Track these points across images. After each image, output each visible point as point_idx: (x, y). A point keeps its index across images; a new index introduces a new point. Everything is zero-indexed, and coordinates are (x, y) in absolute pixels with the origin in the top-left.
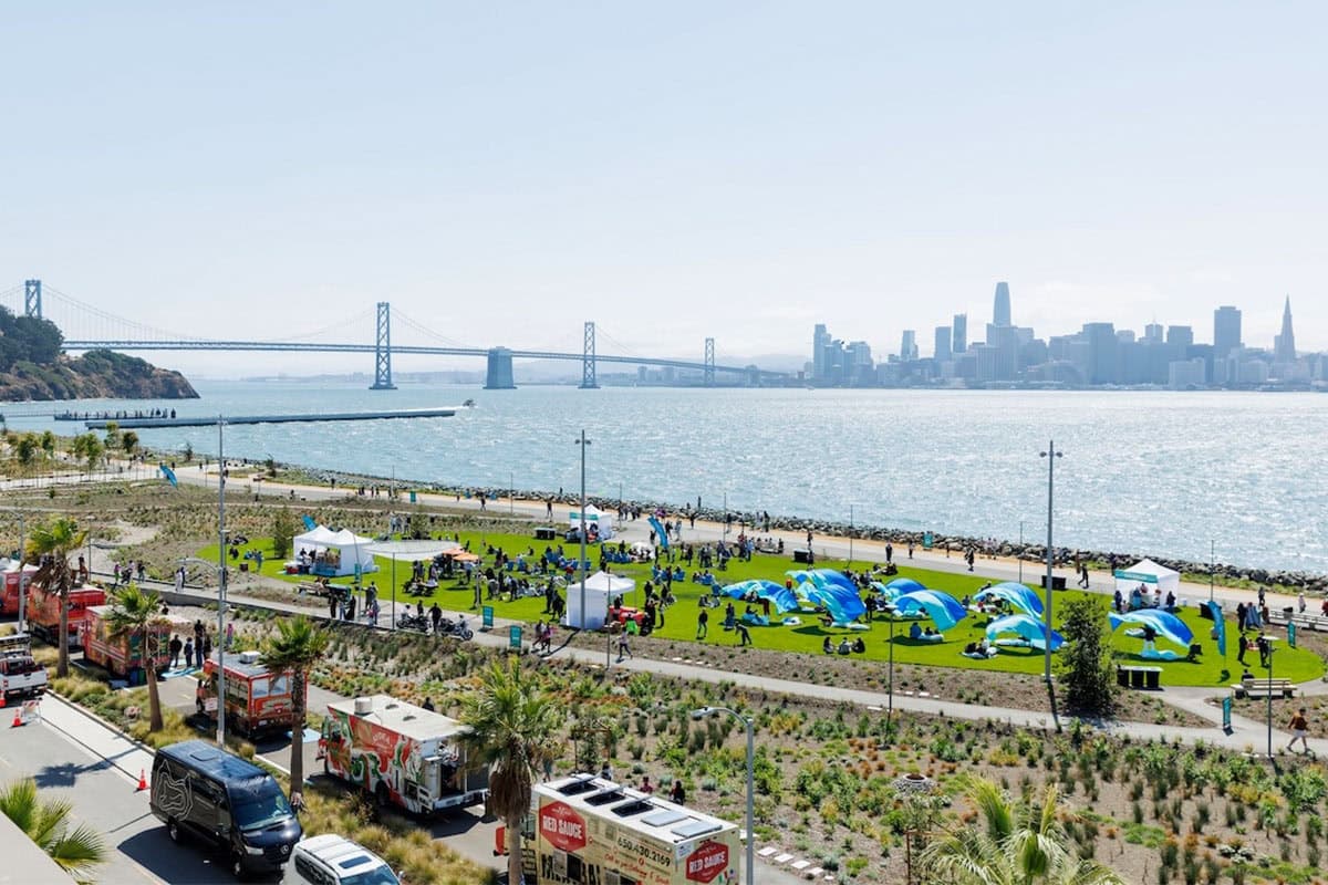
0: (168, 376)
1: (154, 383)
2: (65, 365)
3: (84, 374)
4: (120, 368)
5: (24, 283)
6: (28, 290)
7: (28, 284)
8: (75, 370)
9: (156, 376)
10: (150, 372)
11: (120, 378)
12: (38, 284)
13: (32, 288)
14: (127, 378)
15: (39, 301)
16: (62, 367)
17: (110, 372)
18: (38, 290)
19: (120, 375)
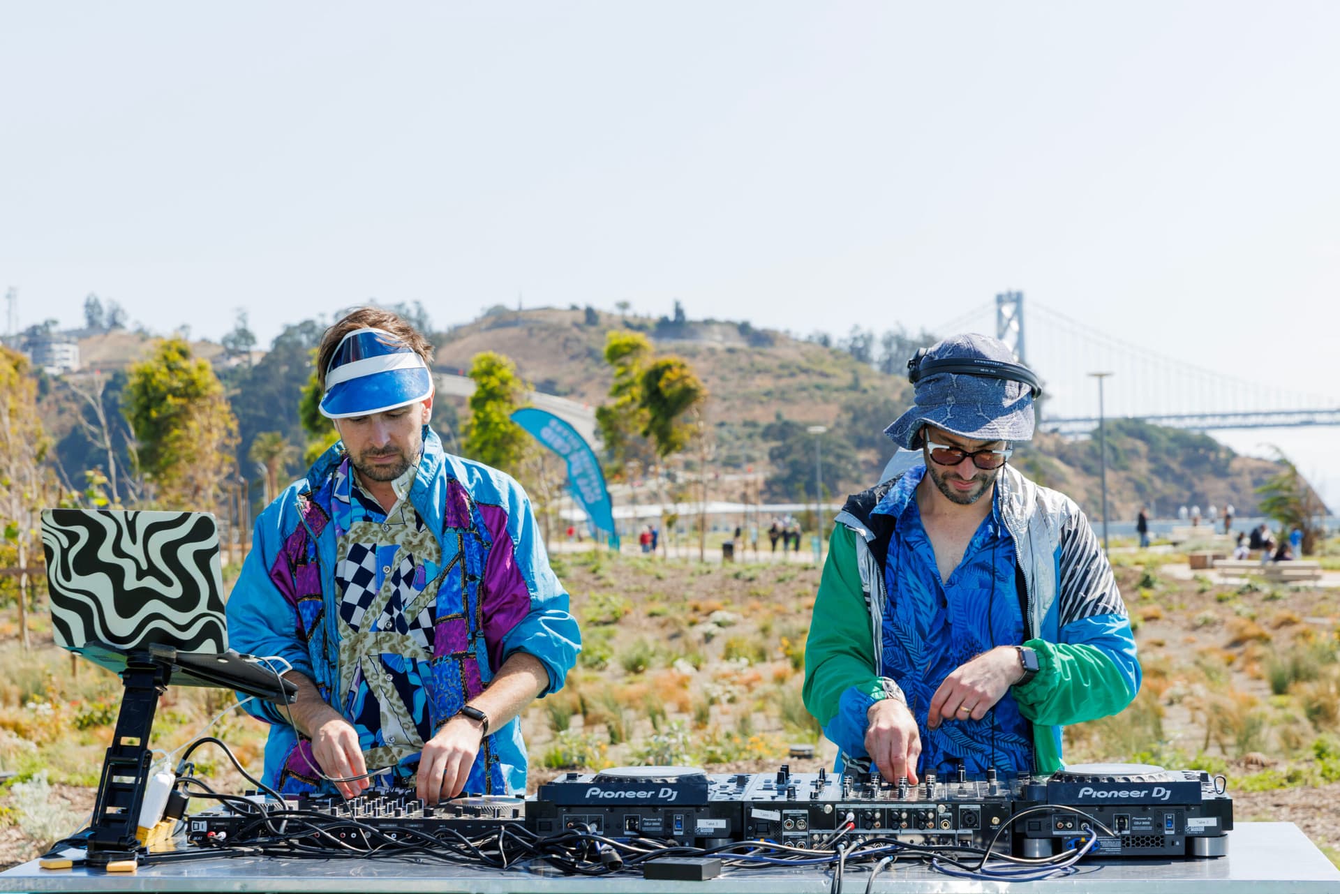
0: (1266, 471)
1: (1234, 488)
2: (1049, 454)
3: (1087, 470)
4: (1164, 457)
5: (993, 298)
6: (1000, 314)
7: (1000, 300)
8: (1069, 463)
9: (1239, 474)
10: (1228, 462)
11: (1165, 480)
12: (1017, 299)
13: (1008, 310)
14: (1178, 479)
15: (1021, 334)
16: (1041, 459)
17: (1142, 467)
18: (1018, 313)
19: (1162, 471)
